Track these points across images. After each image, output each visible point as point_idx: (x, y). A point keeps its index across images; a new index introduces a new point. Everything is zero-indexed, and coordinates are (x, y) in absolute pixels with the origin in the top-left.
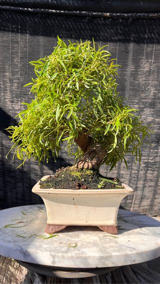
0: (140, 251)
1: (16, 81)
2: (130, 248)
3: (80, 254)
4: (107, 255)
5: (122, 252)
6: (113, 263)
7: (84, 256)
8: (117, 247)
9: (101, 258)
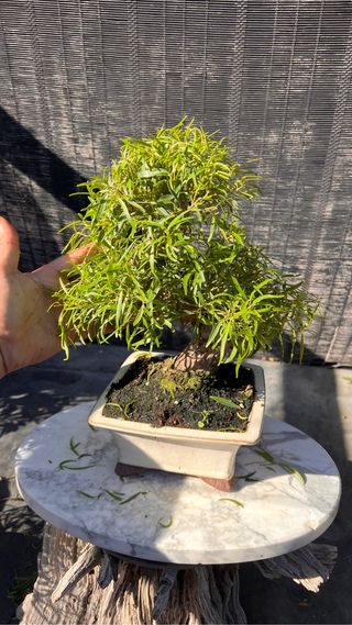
0: (273, 543)
1: (79, 94)
2: (258, 534)
3: (174, 545)
4: (216, 549)
5: (241, 545)
6: (225, 559)
7: (180, 549)
8: (236, 531)
9: (207, 553)
